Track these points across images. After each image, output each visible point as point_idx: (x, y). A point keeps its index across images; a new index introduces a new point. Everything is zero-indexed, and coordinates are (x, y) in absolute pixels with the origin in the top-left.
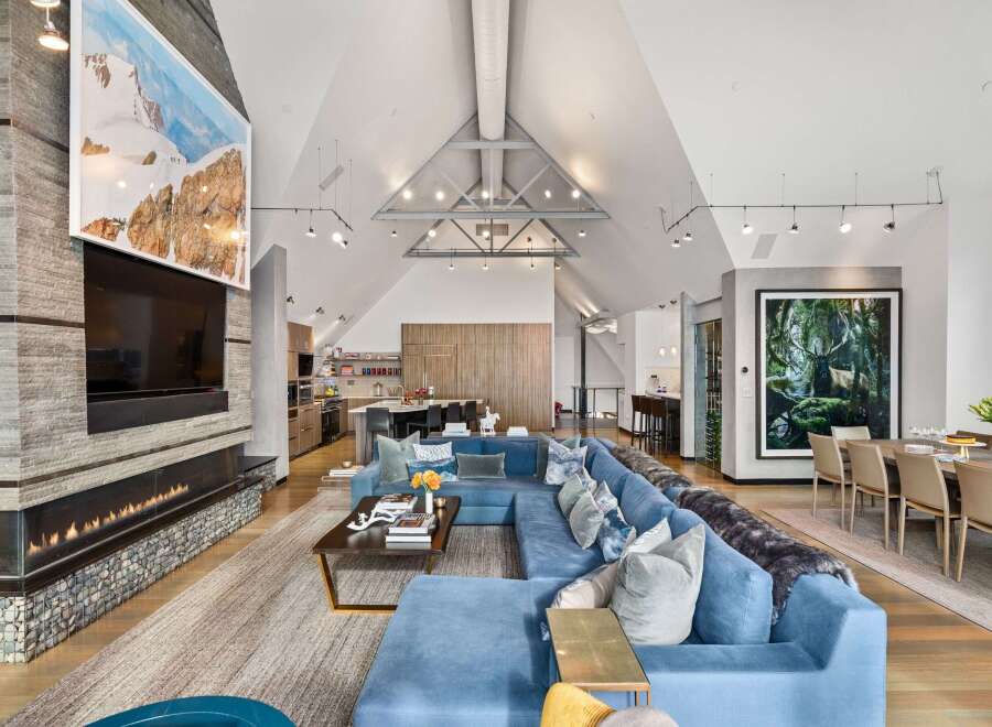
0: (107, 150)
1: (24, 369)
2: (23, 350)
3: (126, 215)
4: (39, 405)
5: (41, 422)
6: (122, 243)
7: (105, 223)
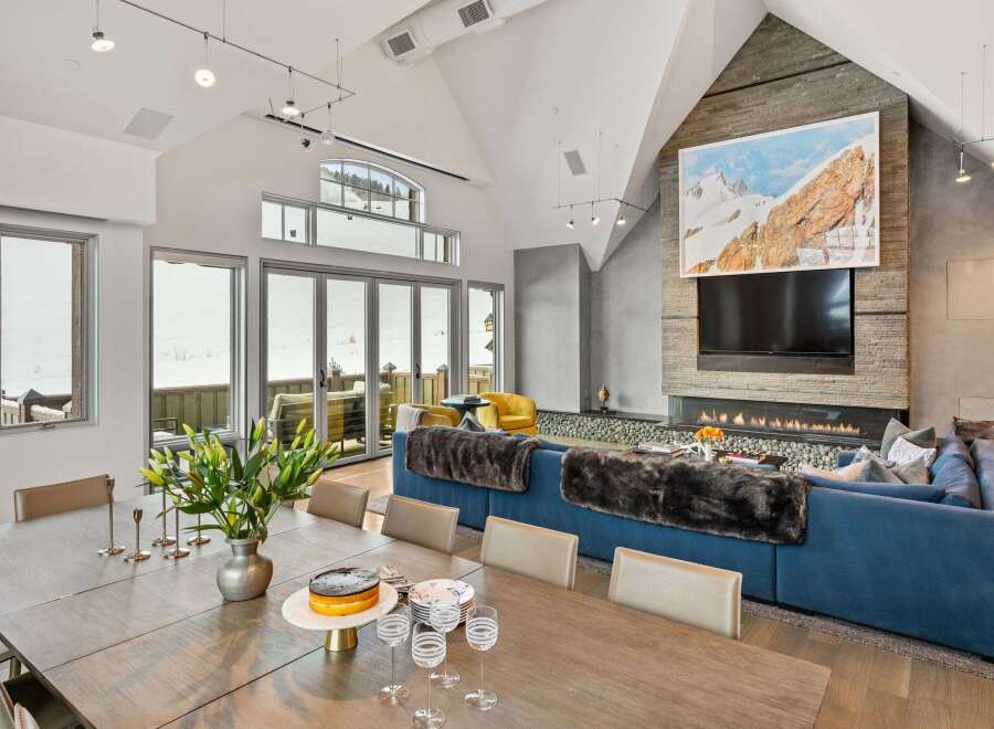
0: (701, 228)
1: (664, 338)
2: (665, 330)
3: (716, 255)
4: (672, 353)
5: (671, 361)
6: (714, 271)
7: (700, 265)
